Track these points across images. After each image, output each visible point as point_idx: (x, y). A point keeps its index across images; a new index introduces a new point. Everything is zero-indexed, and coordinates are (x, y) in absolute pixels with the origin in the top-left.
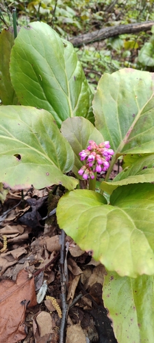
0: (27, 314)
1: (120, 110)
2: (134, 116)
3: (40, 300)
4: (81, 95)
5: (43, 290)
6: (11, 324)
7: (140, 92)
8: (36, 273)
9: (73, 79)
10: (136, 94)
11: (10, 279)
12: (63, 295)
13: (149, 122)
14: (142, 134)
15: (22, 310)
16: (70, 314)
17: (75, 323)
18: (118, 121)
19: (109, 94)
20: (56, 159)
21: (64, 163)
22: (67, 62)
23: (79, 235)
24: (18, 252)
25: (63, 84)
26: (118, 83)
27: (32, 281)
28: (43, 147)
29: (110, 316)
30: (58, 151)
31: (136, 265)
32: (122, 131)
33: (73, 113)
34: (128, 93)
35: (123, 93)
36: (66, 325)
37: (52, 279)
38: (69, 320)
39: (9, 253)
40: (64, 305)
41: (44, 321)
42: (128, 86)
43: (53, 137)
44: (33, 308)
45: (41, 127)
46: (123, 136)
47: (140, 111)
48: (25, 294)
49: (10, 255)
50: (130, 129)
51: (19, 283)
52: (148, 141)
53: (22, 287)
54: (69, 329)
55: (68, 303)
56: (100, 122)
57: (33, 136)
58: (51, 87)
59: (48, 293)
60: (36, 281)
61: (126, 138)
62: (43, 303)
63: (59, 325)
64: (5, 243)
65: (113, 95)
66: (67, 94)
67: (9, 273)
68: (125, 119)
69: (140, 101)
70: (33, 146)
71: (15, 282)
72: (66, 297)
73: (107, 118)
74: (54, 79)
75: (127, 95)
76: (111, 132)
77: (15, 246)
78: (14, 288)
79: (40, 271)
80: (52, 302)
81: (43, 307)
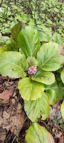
0: (10, 98)
1: (45, 56)
2: (48, 59)
3: (14, 96)
4: (35, 49)
5: (15, 94)
6: (6, 99)
7: (52, 52)
8: (14, 90)
9: (34, 44)
10: (51, 52)
11: (8, 89)
12: (19, 97)
13: (51, 62)
14: (48, 64)
15: (9, 97)
16: (20, 101)
17: (20, 103)
18: (43, 59)
19: (43, 50)
20: (23, 68)
21: (25, 69)
22: (34, 39)
23: (20, 90)
24: (11, 83)
25: (31, 46)
26: (47, 47)
27: (13, 92)
28: (20, 65)
29: (24, 104)
30: (24, 65)
31: (26, 99)
32: (44, 62)
33: (32, 54)
34: (49, 52)
35: (47, 51)
36: (18, 103)
37: (18, 92)
38: (19, 102)
39: (9, 82)
40: (19, 99)
41: (13, 101)
42: (50, 49)
43: (24, 62)
44: (11, 97)
45: (21, 60)
46: (44, 63)
47: (50, 58)
48: (11, 94)
49: (9, 83)
50: (46, 62)
51: (10, 91)
52: (49, 67)
53: (10, 92)
54: (18, 104)
55: (19, 98)
56: (38, 59)
57: (18, 62)
58: (27, 46)
59: (16, 95)
60: (14, 92)
61: (44, 64)
62: (14, 97)
63: (16, 102)
64: (9, 79)
65: (44, 51)
66: (31, 49)
67: (8, 88)
68: (45, 59)
69: (51, 55)
70: (18, 65)
71: (9, 91)
72: (20, 97)
73: (40, 58)
74: (29, 44)
75: (48, 52)
76: (41, 61)
77: (11, 81)
78: (8, 92)
79: (15, 90)
80: (16, 97)
81: (14, 98)
